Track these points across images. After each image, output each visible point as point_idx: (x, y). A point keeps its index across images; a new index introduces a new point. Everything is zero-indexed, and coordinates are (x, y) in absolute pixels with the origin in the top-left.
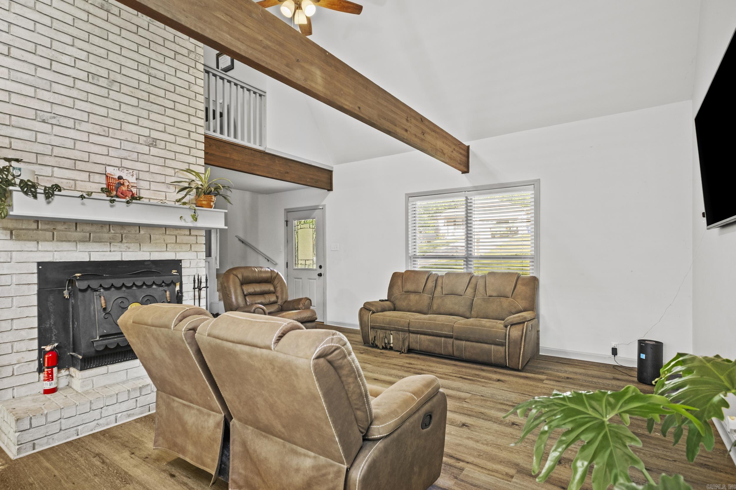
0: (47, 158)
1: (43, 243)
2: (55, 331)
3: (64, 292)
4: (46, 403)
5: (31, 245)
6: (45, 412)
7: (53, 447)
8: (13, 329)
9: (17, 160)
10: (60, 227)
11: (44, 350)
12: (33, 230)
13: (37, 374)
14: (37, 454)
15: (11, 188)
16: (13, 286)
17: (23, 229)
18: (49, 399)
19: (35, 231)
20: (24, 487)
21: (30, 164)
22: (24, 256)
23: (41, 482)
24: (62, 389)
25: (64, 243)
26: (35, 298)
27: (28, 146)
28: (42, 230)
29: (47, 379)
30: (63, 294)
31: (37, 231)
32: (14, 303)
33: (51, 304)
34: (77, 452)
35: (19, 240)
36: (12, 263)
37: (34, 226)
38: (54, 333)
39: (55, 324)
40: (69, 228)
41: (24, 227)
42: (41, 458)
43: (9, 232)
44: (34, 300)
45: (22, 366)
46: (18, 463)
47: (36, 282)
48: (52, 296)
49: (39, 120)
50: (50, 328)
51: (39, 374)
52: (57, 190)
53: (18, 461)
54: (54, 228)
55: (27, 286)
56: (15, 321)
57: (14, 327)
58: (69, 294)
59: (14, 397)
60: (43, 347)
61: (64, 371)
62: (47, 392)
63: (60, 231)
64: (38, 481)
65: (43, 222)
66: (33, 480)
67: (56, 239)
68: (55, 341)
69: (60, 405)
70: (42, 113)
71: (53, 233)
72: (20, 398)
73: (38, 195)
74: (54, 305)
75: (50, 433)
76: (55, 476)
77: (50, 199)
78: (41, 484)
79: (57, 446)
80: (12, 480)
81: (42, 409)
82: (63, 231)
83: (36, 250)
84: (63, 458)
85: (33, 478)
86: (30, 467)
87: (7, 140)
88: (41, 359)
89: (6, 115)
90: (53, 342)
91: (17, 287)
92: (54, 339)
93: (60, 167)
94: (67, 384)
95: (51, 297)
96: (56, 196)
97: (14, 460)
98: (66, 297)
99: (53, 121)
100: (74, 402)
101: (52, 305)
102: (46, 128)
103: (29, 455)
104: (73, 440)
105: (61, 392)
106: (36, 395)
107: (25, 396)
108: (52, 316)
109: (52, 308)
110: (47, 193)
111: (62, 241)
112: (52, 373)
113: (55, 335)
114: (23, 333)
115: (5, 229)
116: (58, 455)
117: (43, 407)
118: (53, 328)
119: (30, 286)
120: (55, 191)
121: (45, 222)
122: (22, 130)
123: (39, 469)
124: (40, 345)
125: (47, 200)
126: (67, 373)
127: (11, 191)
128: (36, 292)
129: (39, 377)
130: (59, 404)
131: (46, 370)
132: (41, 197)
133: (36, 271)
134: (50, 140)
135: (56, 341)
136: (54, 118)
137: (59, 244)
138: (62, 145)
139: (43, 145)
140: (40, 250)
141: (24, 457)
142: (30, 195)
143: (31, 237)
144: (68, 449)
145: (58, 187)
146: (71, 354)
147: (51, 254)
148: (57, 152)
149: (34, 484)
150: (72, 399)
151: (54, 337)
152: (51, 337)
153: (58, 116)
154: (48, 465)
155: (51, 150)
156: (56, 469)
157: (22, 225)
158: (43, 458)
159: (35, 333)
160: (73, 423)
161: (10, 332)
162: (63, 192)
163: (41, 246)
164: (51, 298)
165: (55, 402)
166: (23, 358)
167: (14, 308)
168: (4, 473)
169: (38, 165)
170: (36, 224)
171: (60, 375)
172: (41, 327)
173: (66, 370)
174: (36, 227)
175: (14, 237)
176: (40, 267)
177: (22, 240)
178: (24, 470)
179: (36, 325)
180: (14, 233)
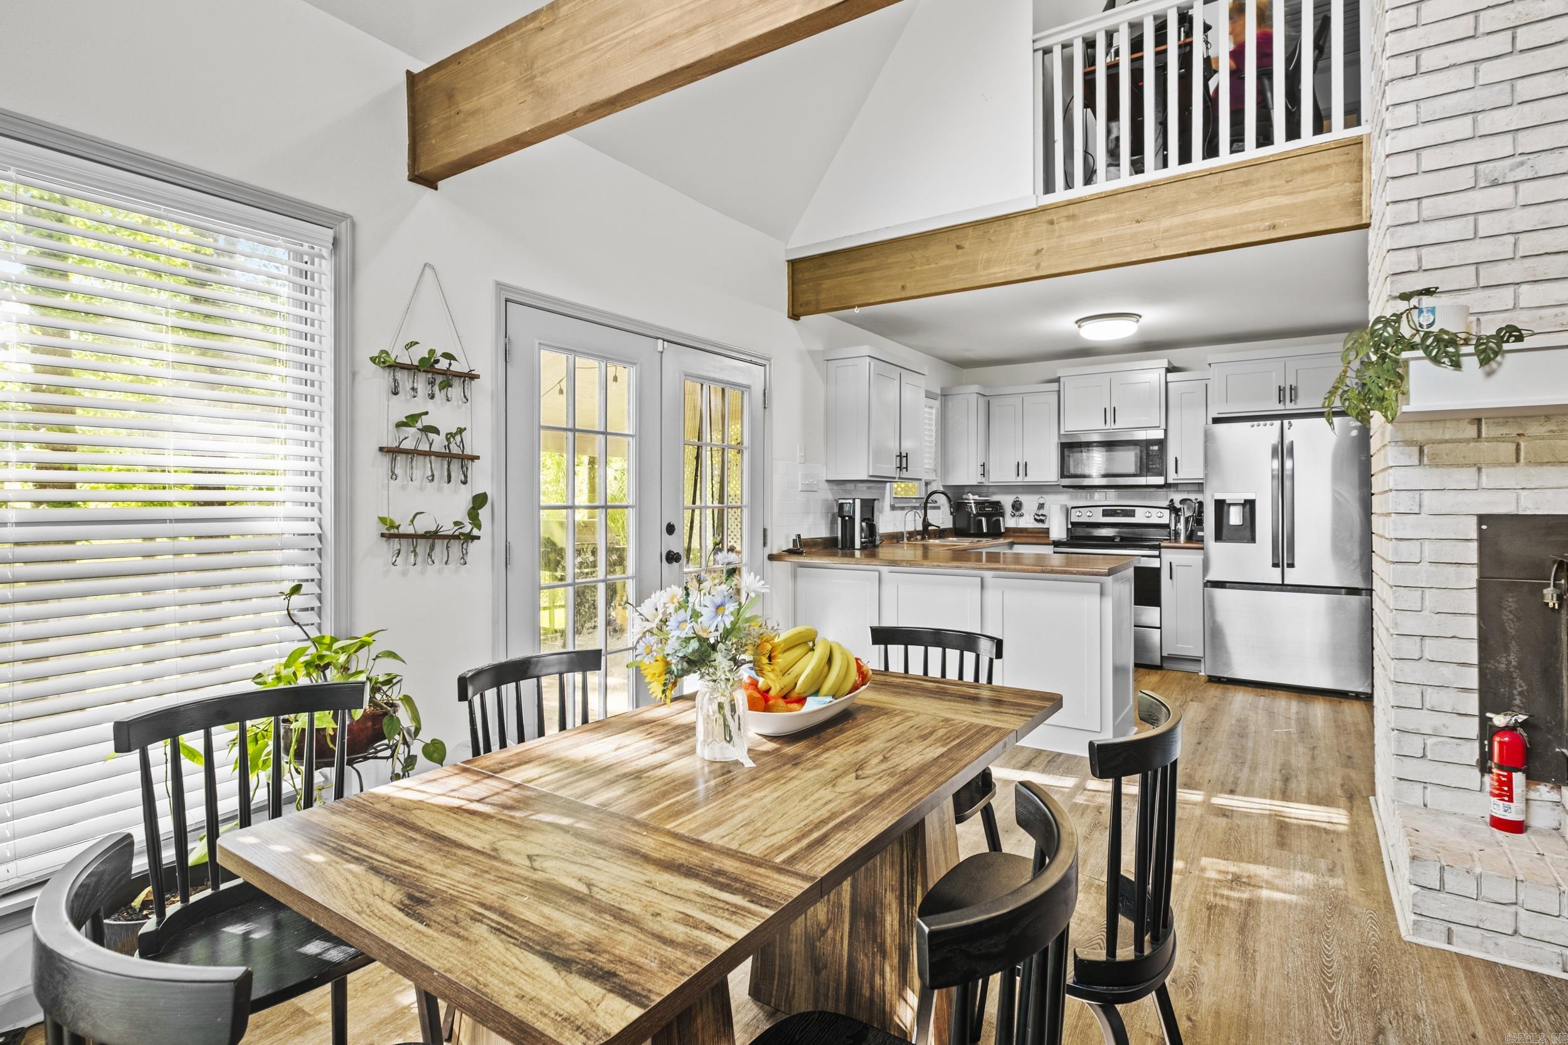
0: (1503, 266)
1: (1492, 471)
2: (1520, 685)
3: (1545, 591)
4: (1488, 850)
5: (1465, 477)
6: (1478, 870)
7: (1496, 964)
8: (1424, 658)
9: (1428, 292)
10: (1535, 429)
11: (1490, 723)
12: (1467, 441)
13: (1476, 772)
14: (1455, 958)
15: (1405, 355)
16: (1425, 565)
17: (1447, 442)
18: (1499, 844)
19: (1472, 444)
20: (1403, 1013)
21: (1462, 293)
22: (1447, 501)
23: (1439, 1027)
24: (1539, 832)
25: (1546, 468)
26: (1473, 596)
27: (1457, 254)
28: (1488, 440)
29: (1497, 792)
30: (1543, 596)
31: (1478, 444)
32: (1427, 603)
33: (1511, 616)
34: (1548, 1013)
35: (1437, 466)
36: (1422, 515)
37: (1471, 431)
38: (1519, 689)
39: (1520, 667)
40: (1562, 431)
41: (1447, 437)
42: (1460, 973)
43: (1416, 450)
44: (1470, 602)
45: (1443, 743)
46: (1410, 954)
47: (1476, 561)
48: (1512, 597)
49: (1482, 185)
50: (1508, 674)
51: (1483, 775)
52: (1512, 339)
53: (1412, 947)
54: (1521, 432)
55: (1454, 567)
56: (1427, 641)
57: (1427, 655)
58: (1560, 598)
59: (1425, 805)
60: (1488, 715)
61: (1547, 789)
62: (1499, 823)
63: (1536, 438)
64: (1435, 1023)
65: (1491, 421)
66: (1425, 1011)
67: (1525, 459)
68: (1521, 708)
69: (1518, 870)
70: (1491, 164)
71: (1518, 445)
72: (1438, 812)
73: (1464, 360)
74: (1519, 619)
75: (1487, 926)
76: (1474, 1036)
77: (1493, 365)
78: (1438, 1034)
79: (1505, 966)
80: (1386, 981)
81: (1473, 860)
82: (1543, 438)
83: (1474, 486)
84: (1508, 1005)
85: (1427, 1006)
86: (1430, 979)
87: (1412, 255)
88: (1486, 742)
89: (1410, 202)
90: (1516, 709)
91: (1433, 568)
92: (1517, 702)
93: (1535, 281)
94: (1555, 825)
95: (1510, 600)
96: (1508, 355)
97: (1405, 942)
98: (1551, 605)
99: (1520, 174)
100: (1555, 878)
101: (1512, 620)
102: (1502, 196)
103: (1438, 950)
104: (1549, 976)
105: (1533, 838)
106: (1475, 820)
107: (1450, 814)
108: (1514, 647)
109: (1512, 626)
110: (1484, 351)
111: (1542, 464)
112: (1509, 783)
113: (1520, 693)
114: (1447, 672)
115: (1409, 443)
116: (1499, 991)
117: (1476, 855)
118: (1515, 675)
119: (1462, 568)
120: (1507, 341)
121: (1496, 421)
122: (1443, 223)
123: (1445, 995)
124: (1483, 708)
125: (1487, 368)
126: (1554, 796)
127: (1406, 362)
128: (1475, 585)
129: (1482, 783)
130: (1516, 867)
131: (1495, 771)
132: (1471, 363)
133: (1474, 535)
134: (1510, 222)
135: (1523, 709)
136: (1522, 164)
137: (1533, 470)
138: (1543, 223)
139: (1492, 239)
140: (1484, 486)
141: (1426, 947)
142: (1444, 363)
143: (1464, 457)
144: (1528, 992)
145: (1514, 333)
146: (1563, 753)
147: (1512, 496)
148: (1527, 244)
149: (1424, 1023)
150: (1553, 870)
151: (1518, 697)
152: (1511, 698)
153: (1531, 156)
154: (1468, 998)
155: (1512, 246)
156: (1483, 1022)
157: (1443, 433)
158: (1462, 975)
159: (1472, 679)
160: (1551, 934)
161: (1416, 663)
162: (1528, 342)
163: (1488, 477)
164: (1511, 602)
165: (1510, 856)
166: (1444, 726)
167: (1426, 613)
168: (1379, 957)
169: (1480, 290)
170: (1475, 427)
171: (1533, 795)
172: (1487, 668)
173: (1552, 788)
174: (1475, 435)
175: (1426, 459)
176: (1484, 527)
177: (1444, 465)
178: (1415, 975)
179: (1474, 658)
180: (1426, 452)
